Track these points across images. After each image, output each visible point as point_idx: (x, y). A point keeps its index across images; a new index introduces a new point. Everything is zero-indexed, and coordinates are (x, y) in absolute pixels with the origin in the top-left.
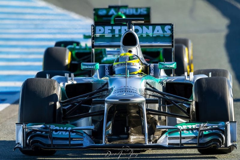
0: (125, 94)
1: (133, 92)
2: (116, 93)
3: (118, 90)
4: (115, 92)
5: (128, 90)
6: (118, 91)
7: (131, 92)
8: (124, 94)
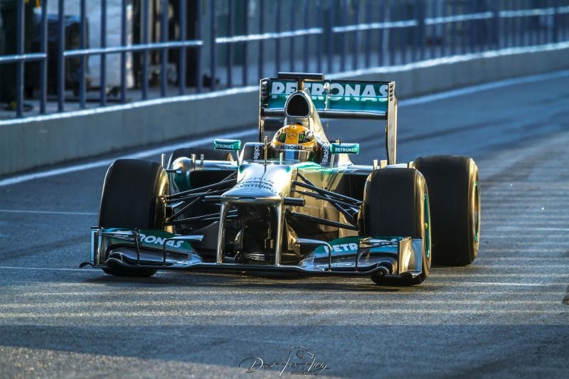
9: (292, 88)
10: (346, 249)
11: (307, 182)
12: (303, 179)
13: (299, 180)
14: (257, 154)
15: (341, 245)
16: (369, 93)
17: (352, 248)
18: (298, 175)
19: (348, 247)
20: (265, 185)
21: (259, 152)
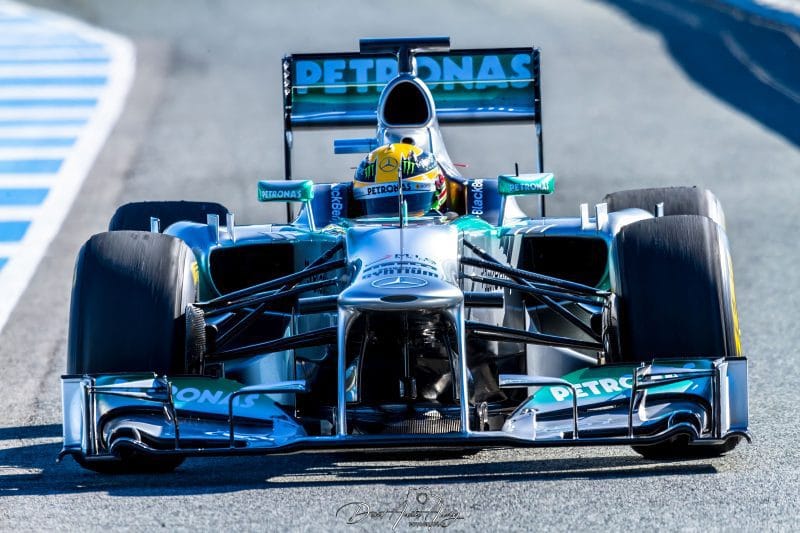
9: (337, 71)
10: (596, 391)
11: (485, 256)
12: (476, 251)
13: (470, 254)
14: (337, 206)
15: (585, 385)
16: (490, 72)
17: (608, 389)
18: (465, 243)
19: (599, 387)
20: (423, 269)
21: (342, 202)
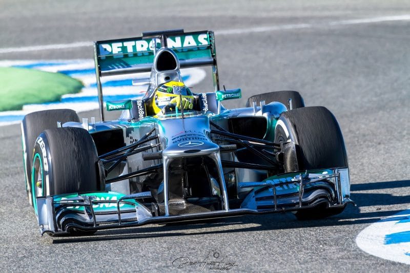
0: (192, 142)
1: (201, 139)
2: (176, 142)
3: (178, 137)
4: (174, 140)
5: (193, 136)
6: (179, 139)
7: (199, 139)
8: (190, 143)
